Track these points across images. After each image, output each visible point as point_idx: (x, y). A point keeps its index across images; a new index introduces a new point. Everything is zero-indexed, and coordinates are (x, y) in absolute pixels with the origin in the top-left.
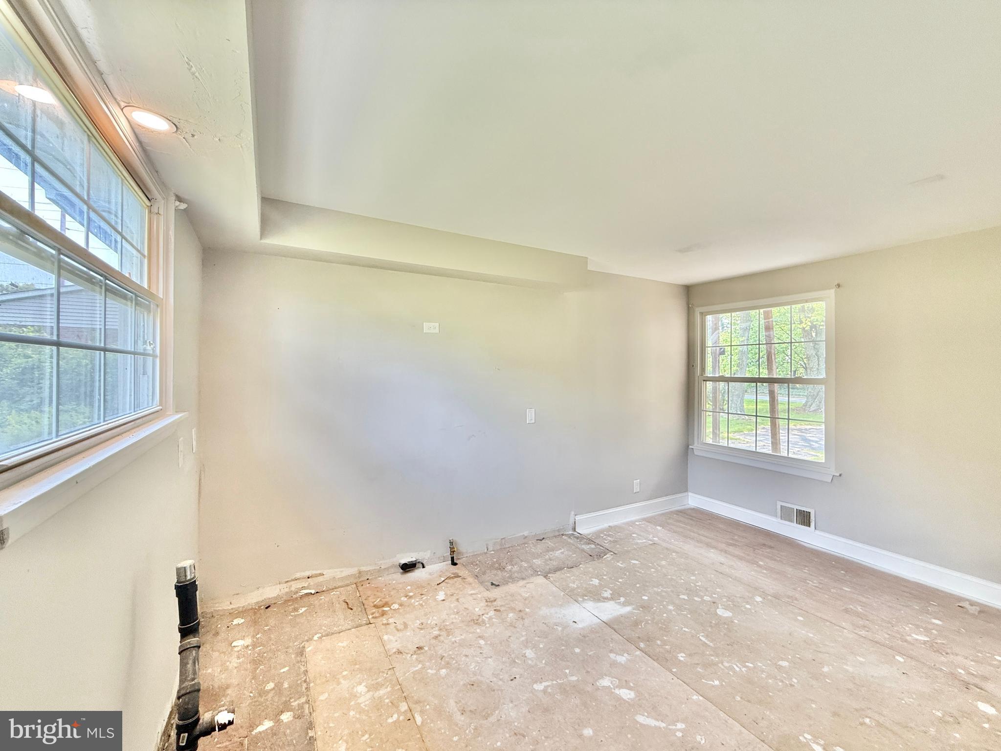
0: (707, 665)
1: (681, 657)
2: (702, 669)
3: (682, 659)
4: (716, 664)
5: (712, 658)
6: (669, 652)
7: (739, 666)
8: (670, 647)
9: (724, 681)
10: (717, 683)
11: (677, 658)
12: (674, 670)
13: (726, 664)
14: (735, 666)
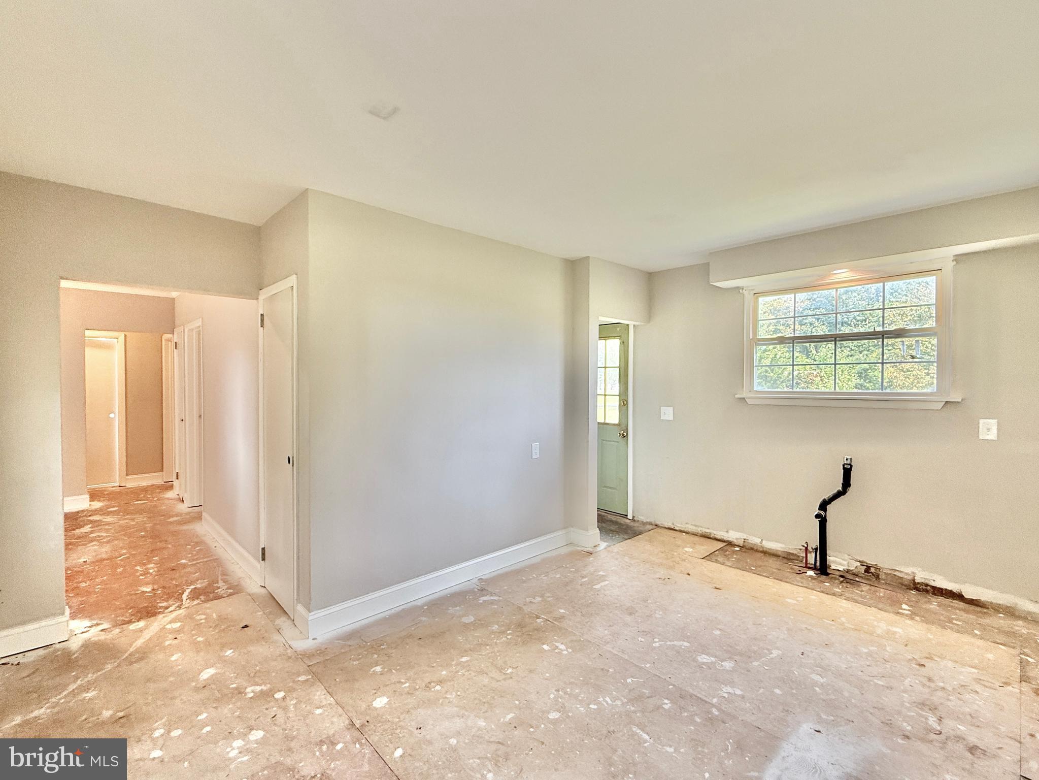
0: (639, 698)
1: (667, 704)
2: (643, 692)
3: (666, 701)
4: (631, 701)
5: (633, 709)
6: (682, 709)
7: (605, 704)
8: (683, 715)
9: (622, 684)
10: (629, 680)
11: (672, 702)
12: (671, 687)
13: (619, 703)
14: (610, 702)
